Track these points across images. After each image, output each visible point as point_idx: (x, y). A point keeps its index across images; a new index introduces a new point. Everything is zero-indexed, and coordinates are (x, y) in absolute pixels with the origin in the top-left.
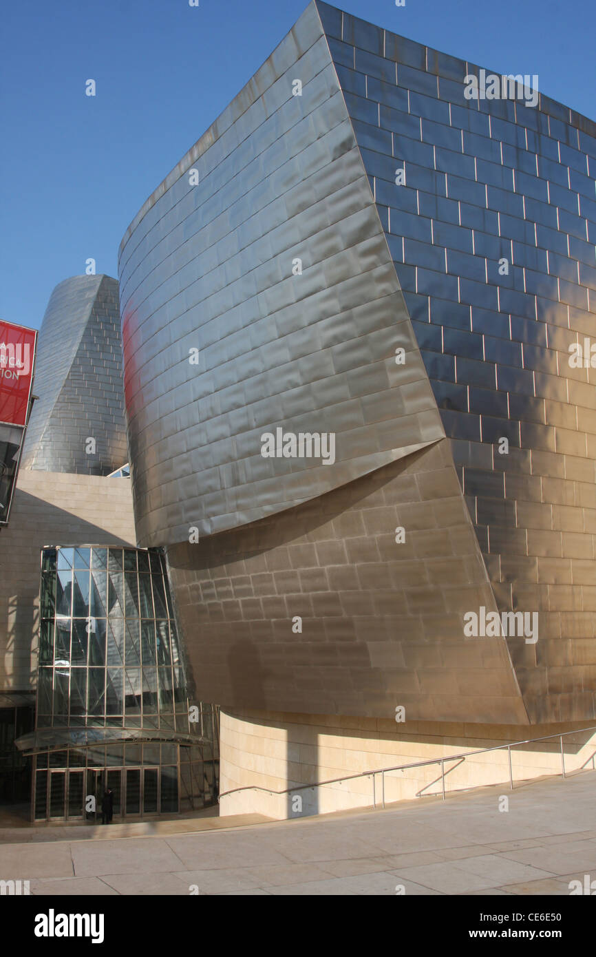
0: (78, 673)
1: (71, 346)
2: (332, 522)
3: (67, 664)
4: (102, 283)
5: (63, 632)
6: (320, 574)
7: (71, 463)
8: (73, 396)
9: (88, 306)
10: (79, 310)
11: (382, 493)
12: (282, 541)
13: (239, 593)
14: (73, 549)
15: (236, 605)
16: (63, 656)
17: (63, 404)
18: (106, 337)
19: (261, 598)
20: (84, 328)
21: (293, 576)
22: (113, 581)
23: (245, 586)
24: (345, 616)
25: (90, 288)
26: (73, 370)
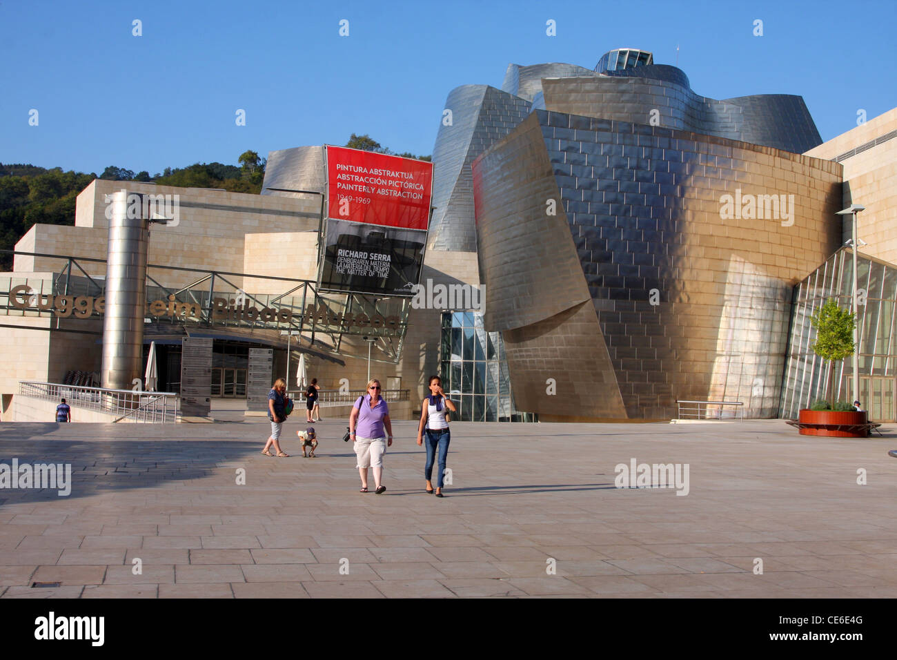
0: (467, 400)
1: (463, 147)
2: (559, 328)
3: (459, 393)
4: (487, 93)
5: (457, 370)
6: (555, 350)
7: (465, 240)
8: (464, 188)
9: (475, 113)
10: (469, 116)
11: (574, 317)
12: (541, 334)
13: (527, 356)
14: (462, 313)
15: (526, 362)
16: (456, 387)
17: (458, 194)
18: (490, 139)
19: (535, 359)
20: (473, 132)
21: (546, 350)
22: (491, 338)
23: (529, 353)
24: (565, 370)
25: (478, 97)
26: (465, 166)
